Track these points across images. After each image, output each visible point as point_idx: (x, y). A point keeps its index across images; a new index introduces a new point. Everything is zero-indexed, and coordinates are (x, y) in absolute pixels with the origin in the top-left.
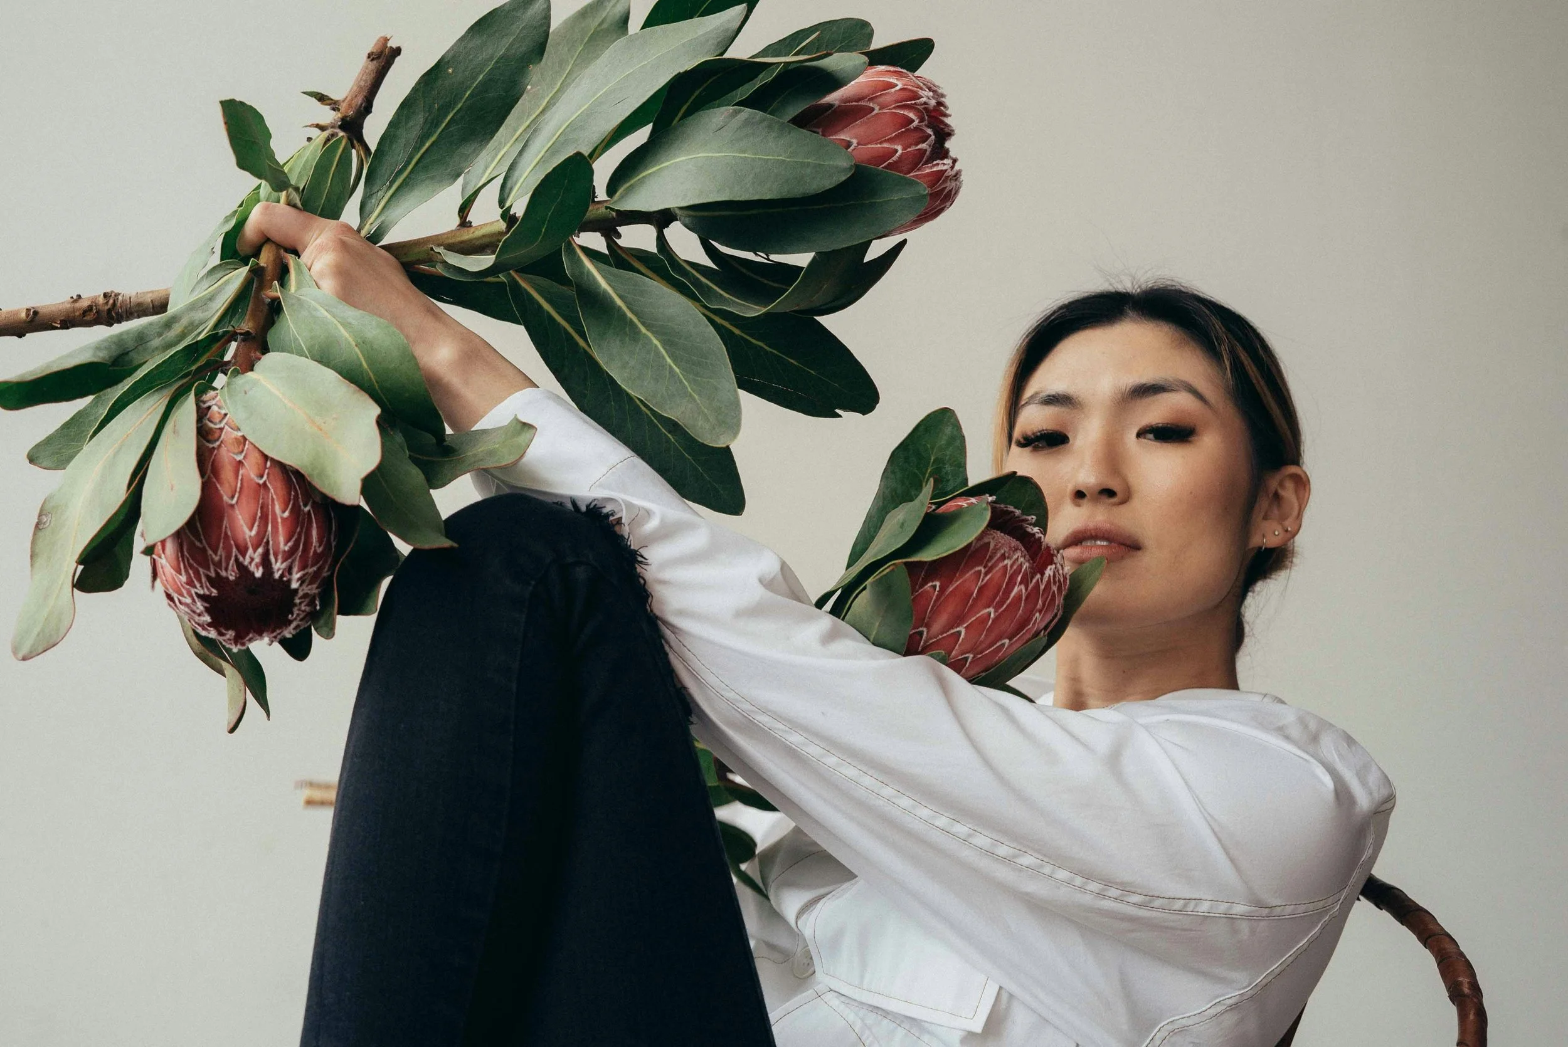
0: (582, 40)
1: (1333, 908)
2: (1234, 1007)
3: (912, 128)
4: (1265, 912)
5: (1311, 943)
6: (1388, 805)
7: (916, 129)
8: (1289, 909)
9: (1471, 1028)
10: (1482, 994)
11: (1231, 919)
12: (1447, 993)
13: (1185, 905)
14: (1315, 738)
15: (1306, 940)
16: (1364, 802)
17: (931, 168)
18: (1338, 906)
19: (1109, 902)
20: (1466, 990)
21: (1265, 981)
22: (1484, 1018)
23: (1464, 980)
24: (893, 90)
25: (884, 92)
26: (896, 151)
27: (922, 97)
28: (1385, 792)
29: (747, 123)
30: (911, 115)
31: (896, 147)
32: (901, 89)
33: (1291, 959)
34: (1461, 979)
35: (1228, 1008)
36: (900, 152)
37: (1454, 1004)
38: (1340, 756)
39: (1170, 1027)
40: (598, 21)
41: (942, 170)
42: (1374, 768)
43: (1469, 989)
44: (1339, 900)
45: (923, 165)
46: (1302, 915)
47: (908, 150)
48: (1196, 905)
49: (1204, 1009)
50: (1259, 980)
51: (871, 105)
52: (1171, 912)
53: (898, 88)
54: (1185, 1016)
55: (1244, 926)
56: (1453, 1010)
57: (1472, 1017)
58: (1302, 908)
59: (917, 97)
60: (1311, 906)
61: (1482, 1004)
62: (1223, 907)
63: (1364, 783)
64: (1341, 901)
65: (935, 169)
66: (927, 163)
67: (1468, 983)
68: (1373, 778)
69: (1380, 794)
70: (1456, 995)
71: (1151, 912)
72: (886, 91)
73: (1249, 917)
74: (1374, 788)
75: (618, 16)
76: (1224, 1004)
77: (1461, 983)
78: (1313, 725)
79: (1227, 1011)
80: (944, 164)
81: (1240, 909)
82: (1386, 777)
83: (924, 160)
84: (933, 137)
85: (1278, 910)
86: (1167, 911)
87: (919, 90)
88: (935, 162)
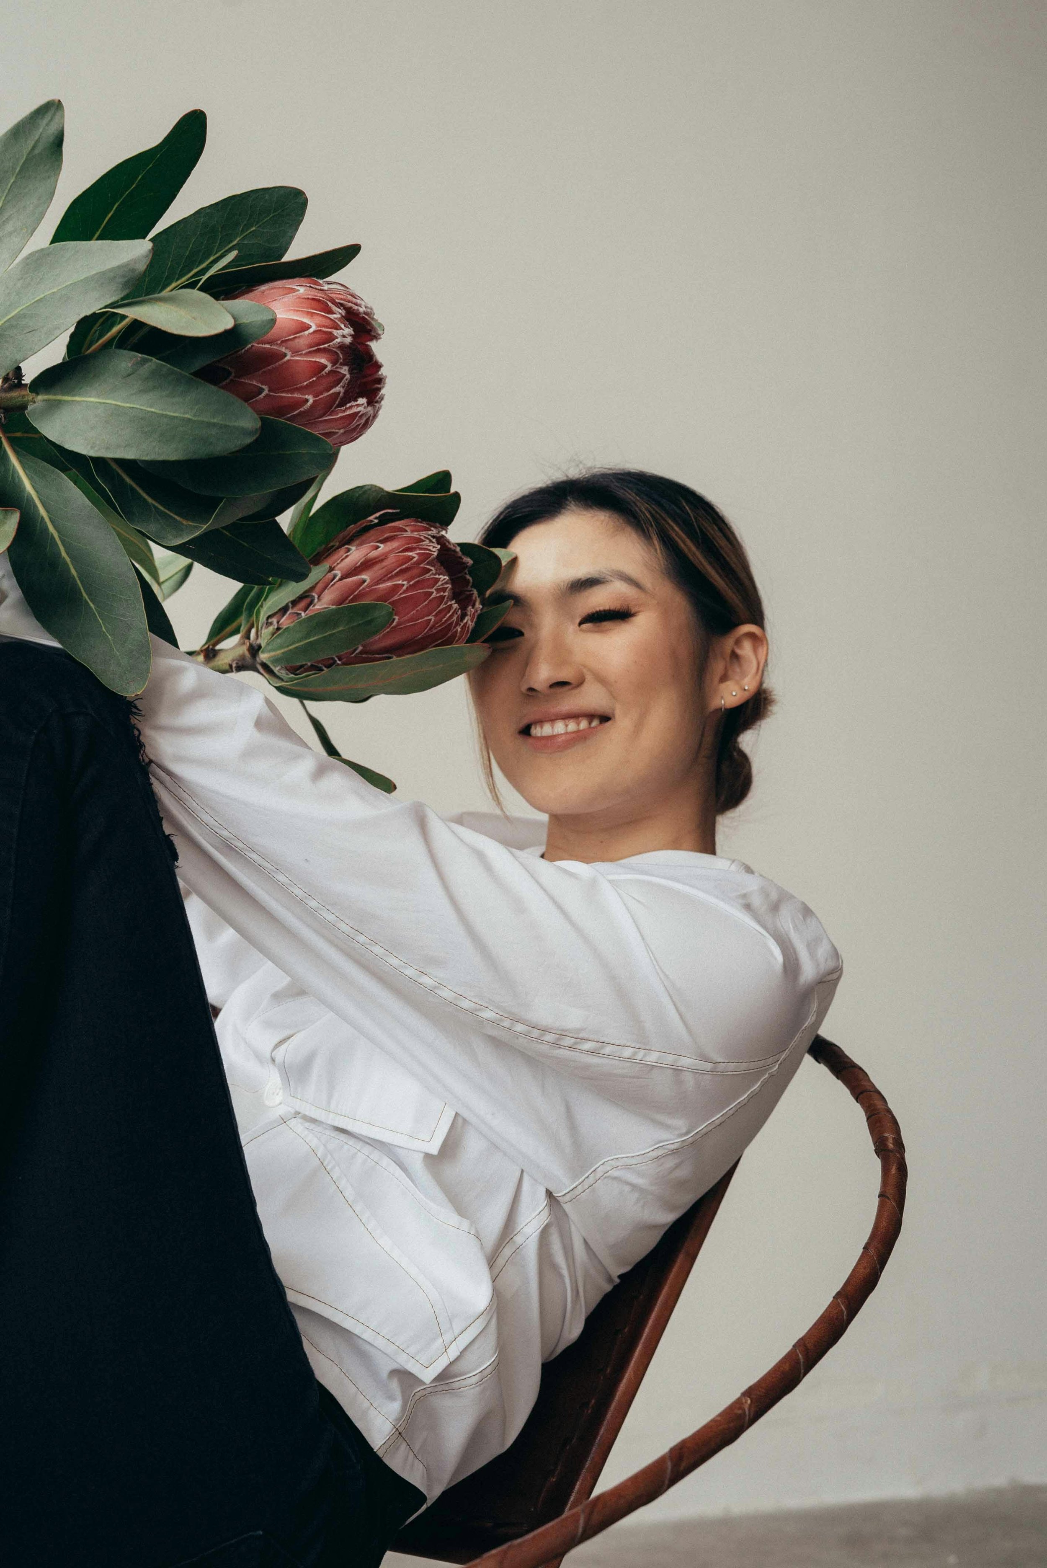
0: (14, 169)
1: (771, 1068)
2: (675, 1152)
3: (324, 374)
4: (709, 1066)
5: (751, 1098)
6: (835, 976)
7: (331, 372)
8: (732, 1066)
9: (892, 1181)
10: (904, 1149)
11: (677, 1071)
12: (873, 1146)
13: (635, 1054)
14: (775, 908)
15: (746, 1096)
16: (809, 972)
17: (344, 411)
18: (777, 1066)
19: (564, 1050)
20: (891, 1146)
21: (705, 1131)
22: (904, 1172)
23: (889, 1136)
24: (307, 333)
25: (298, 335)
26: (307, 401)
27: (337, 338)
28: (831, 964)
29: (154, 374)
30: (323, 361)
31: (307, 397)
32: (315, 332)
33: (731, 1112)
34: (886, 1135)
35: (669, 1152)
36: (311, 401)
37: (879, 1157)
38: (796, 927)
39: (614, 1163)
40: (31, 143)
41: (356, 412)
42: (825, 941)
43: (893, 1144)
44: (778, 1061)
45: (336, 408)
46: (743, 1072)
47: (320, 397)
48: (645, 1055)
49: (647, 1151)
50: (700, 1128)
51: (283, 350)
52: (621, 1059)
53: (311, 330)
54: (628, 1155)
55: (689, 1079)
56: (877, 1163)
57: (893, 1171)
58: (744, 1066)
59: (332, 338)
60: (752, 1065)
61: (903, 1158)
62: (670, 1059)
63: (812, 955)
64: (779, 1062)
65: (348, 413)
66: (340, 405)
67: (894, 1139)
68: (822, 951)
69: (826, 964)
70: (881, 1149)
71: (602, 1059)
72: (300, 334)
73: (695, 1072)
74: (822, 960)
75: (51, 139)
76: (666, 1149)
77: (887, 1138)
78: (774, 896)
79: (668, 1155)
80: (358, 405)
81: (686, 1062)
82: (835, 949)
83: (337, 403)
84: (348, 376)
85: (721, 1067)
86: (617, 1058)
87: (333, 330)
88: (348, 405)
